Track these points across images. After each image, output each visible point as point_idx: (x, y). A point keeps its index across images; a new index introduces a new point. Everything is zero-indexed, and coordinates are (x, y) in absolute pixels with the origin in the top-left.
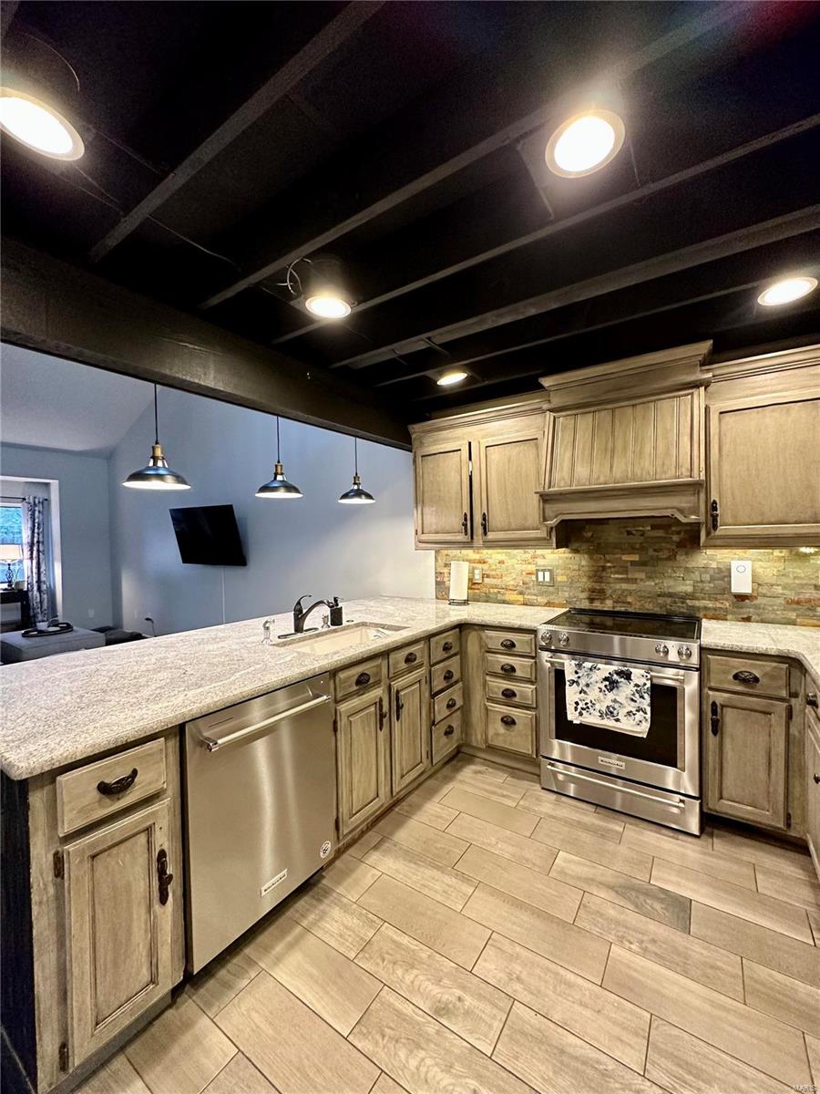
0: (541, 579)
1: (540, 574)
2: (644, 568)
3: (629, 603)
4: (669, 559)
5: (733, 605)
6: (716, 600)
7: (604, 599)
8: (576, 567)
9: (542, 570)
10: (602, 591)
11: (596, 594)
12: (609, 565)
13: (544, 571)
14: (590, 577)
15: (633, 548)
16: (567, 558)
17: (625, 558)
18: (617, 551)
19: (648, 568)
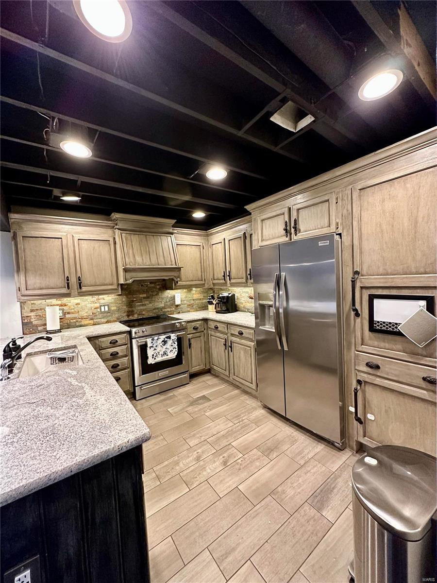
0: (103, 310)
1: (103, 308)
2: (148, 299)
3: (143, 314)
4: (156, 295)
5: (175, 309)
6: (171, 308)
7: (134, 314)
8: (121, 302)
9: (103, 306)
10: (133, 311)
11: (130, 313)
12: (135, 299)
13: (104, 306)
14: (127, 306)
15: (144, 292)
16: (116, 298)
17: (141, 296)
18: (137, 293)
19: (150, 299)
